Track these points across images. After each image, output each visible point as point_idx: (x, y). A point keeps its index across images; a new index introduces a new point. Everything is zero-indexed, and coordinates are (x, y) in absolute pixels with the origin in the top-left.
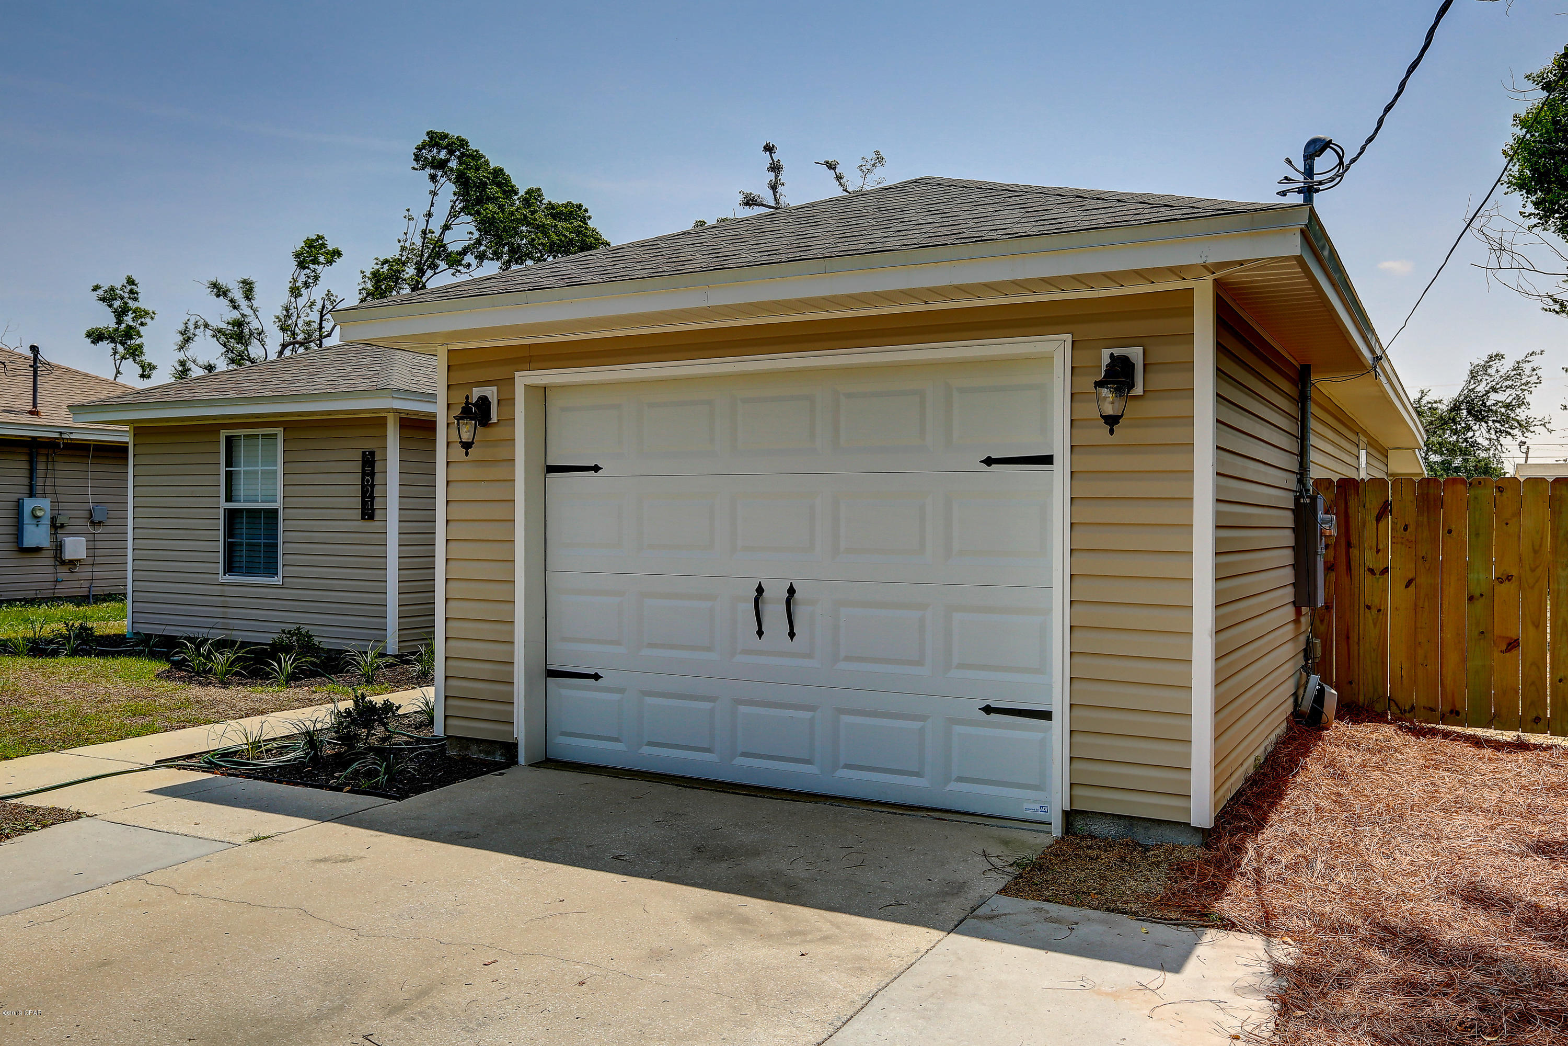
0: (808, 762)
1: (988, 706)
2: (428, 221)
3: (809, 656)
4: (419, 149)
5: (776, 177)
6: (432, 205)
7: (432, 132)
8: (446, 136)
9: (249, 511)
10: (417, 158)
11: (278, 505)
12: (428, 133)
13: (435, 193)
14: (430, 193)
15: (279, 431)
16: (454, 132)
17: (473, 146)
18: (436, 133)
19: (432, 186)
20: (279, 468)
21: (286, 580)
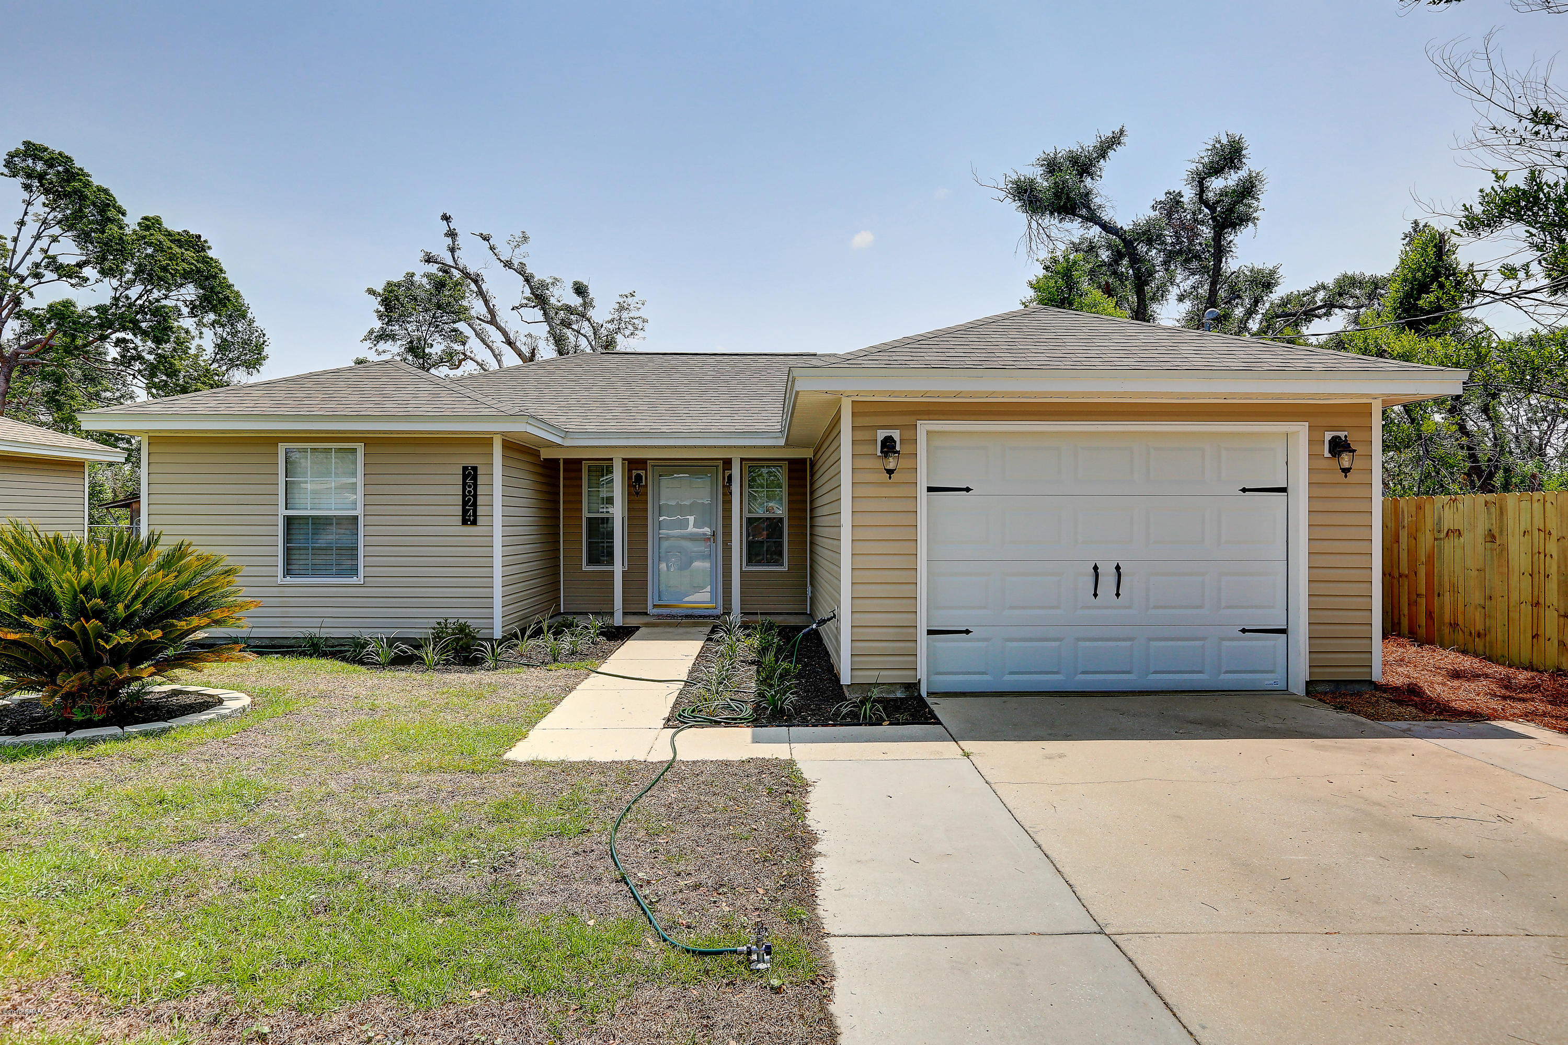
0: (1129, 672)
1: (1244, 629)
2: (20, 230)
3: (1129, 607)
4: (12, 156)
5: (454, 242)
6: (26, 213)
7: (30, 142)
8: (46, 149)
9: (314, 518)
10: (8, 164)
11: (359, 512)
12: (25, 143)
13: (29, 203)
14: (24, 201)
15: (360, 447)
16: (55, 146)
17: (78, 164)
18: (34, 145)
19: (26, 196)
20: (360, 480)
21: (366, 579)
